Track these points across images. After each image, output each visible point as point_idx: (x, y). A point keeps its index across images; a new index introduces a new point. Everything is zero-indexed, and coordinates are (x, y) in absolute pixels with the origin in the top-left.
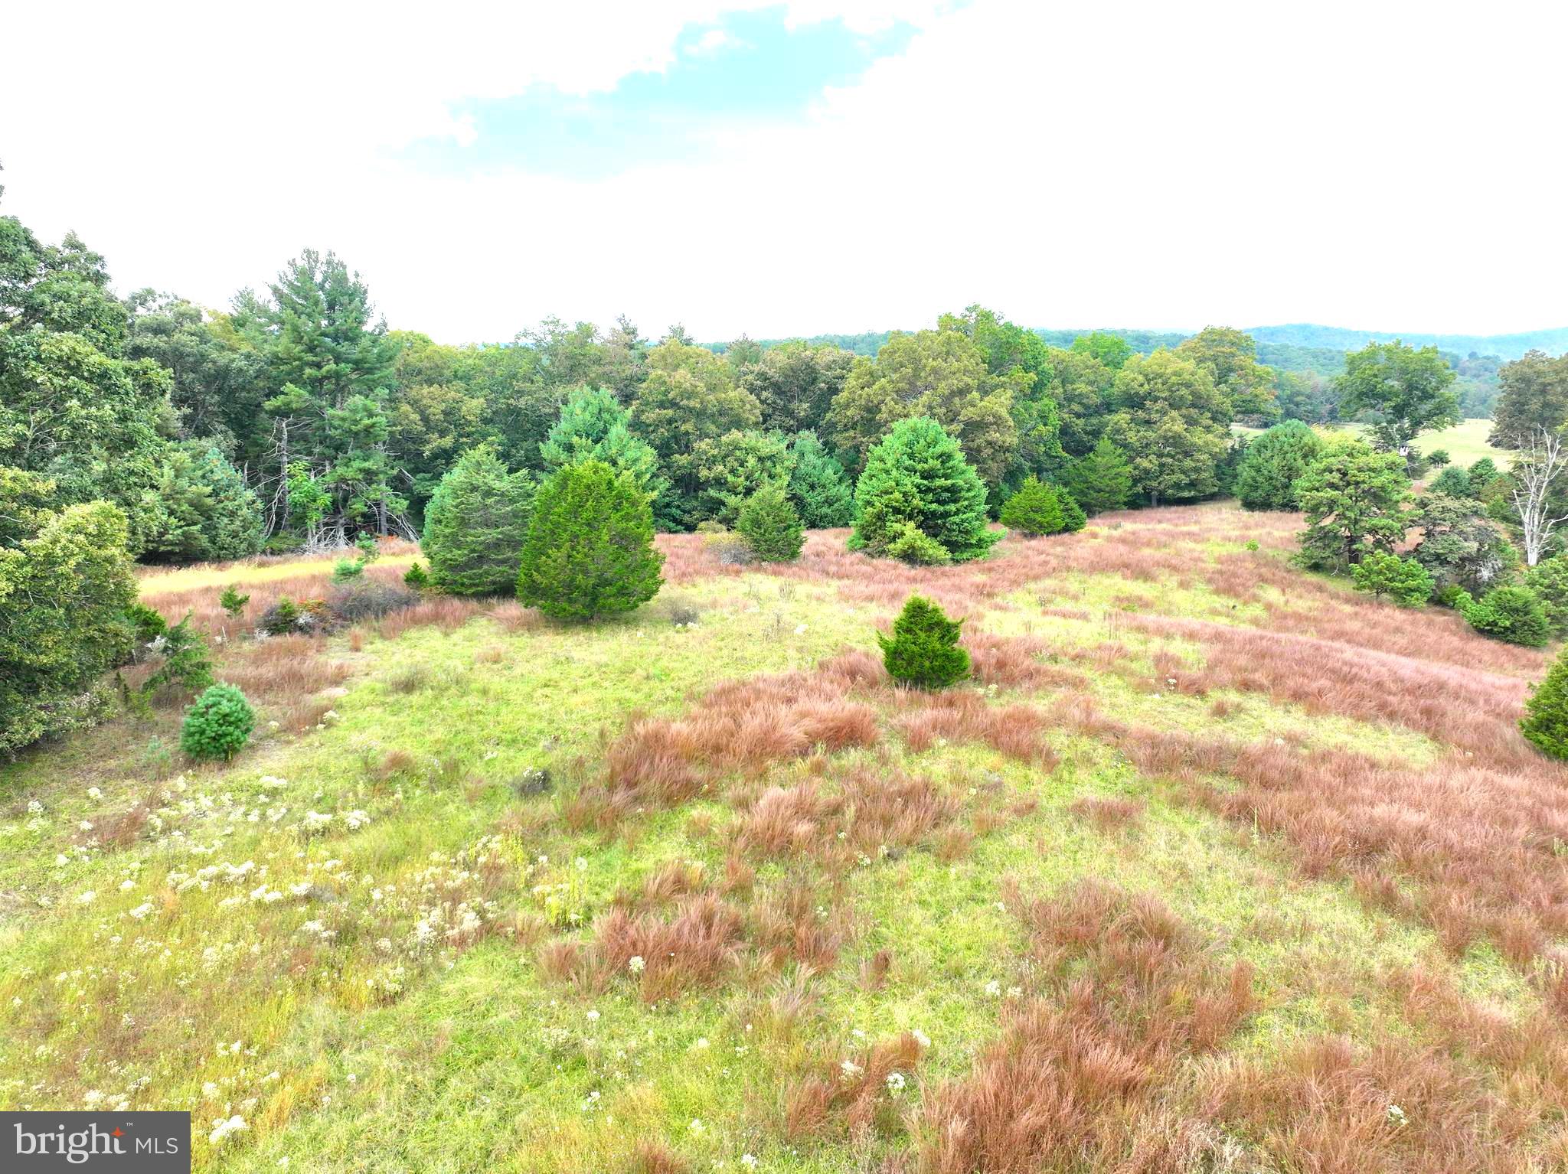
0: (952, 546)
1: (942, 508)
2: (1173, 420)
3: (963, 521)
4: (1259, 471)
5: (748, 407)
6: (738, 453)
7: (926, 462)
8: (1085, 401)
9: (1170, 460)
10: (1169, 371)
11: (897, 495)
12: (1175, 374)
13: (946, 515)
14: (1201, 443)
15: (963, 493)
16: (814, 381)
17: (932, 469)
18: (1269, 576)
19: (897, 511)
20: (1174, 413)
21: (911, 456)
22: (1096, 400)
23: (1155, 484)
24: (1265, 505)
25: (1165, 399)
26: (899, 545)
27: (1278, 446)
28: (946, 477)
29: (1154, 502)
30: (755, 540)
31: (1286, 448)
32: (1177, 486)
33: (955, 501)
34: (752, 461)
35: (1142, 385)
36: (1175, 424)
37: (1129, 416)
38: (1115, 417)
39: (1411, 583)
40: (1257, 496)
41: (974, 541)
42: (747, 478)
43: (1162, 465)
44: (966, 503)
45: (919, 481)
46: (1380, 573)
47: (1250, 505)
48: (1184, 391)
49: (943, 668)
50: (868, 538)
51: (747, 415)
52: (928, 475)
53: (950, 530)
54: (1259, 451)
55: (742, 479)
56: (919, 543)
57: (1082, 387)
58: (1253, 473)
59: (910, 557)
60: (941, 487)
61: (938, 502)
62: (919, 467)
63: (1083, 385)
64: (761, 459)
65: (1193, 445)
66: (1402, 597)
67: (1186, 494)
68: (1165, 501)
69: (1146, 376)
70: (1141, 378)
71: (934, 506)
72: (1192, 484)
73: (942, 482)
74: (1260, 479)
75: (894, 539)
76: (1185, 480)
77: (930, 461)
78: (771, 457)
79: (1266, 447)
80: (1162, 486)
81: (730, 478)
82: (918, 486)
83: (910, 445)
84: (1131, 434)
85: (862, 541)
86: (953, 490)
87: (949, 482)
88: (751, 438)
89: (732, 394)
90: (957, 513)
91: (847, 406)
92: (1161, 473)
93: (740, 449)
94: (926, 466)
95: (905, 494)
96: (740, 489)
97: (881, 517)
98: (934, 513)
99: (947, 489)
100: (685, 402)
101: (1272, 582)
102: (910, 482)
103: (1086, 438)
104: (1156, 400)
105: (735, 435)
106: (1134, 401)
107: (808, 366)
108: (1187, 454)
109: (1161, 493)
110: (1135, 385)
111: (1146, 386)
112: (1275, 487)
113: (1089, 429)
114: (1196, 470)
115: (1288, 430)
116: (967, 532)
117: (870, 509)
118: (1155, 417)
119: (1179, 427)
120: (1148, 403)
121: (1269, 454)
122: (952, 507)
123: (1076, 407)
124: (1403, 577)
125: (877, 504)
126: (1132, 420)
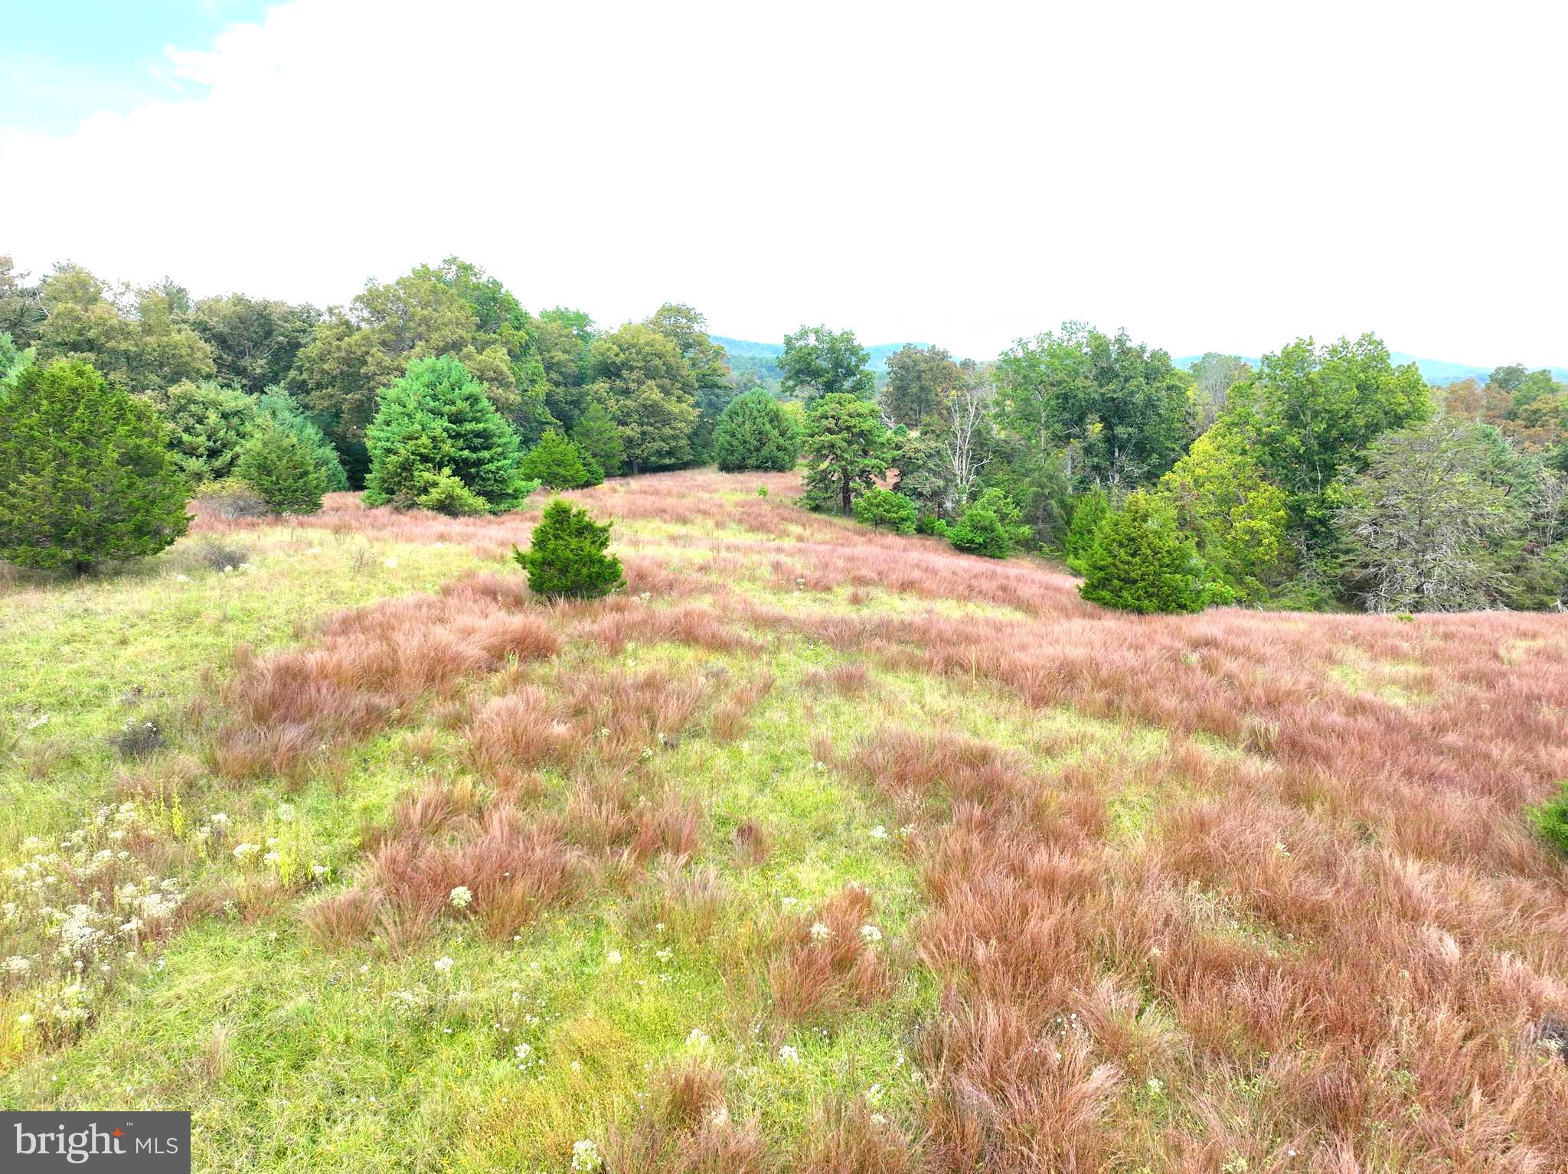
0: (490, 496)
1: (474, 456)
2: (650, 388)
3: (499, 469)
4: (733, 435)
5: (199, 355)
6: (192, 407)
7: (454, 403)
8: (563, 370)
9: (650, 429)
10: (642, 341)
11: (424, 440)
12: (647, 344)
13: (479, 463)
14: (677, 411)
15: (495, 439)
16: (268, 334)
17: (460, 412)
18: (787, 515)
19: (425, 459)
20: (650, 382)
21: (435, 398)
22: (573, 369)
23: (638, 452)
24: (741, 468)
25: (641, 368)
26: (435, 494)
27: (747, 412)
28: (477, 421)
29: (636, 470)
30: (266, 491)
31: (755, 413)
32: (659, 453)
33: (488, 448)
34: (213, 418)
35: (617, 355)
36: (652, 393)
37: (607, 385)
38: (596, 387)
39: (903, 513)
40: (734, 459)
41: (510, 491)
42: (209, 438)
43: (644, 433)
44: (500, 450)
45: (446, 424)
46: (878, 506)
47: (726, 468)
48: (657, 362)
49: (598, 575)
50: (391, 492)
51: (198, 365)
52: (457, 419)
53: (483, 479)
54: (731, 417)
55: (203, 438)
56: (458, 491)
57: (559, 356)
58: (728, 438)
59: (448, 507)
60: (472, 432)
61: (469, 448)
62: (446, 409)
63: (560, 353)
64: (225, 416)
65: (670, 413)
66: (896, 526)
67: (667, 461)
68: (648, 468)
69: (619, 346)
70: (615, 347)
71: (466, 453)
72: (670, 453)
73: (469, 426)
74: (735, 443)
75: (425, 491)
76: (666, 448)
77: (459, 403)
78: (237, 413)
79: (737, 414)
80: (646, 454)
81: (186, 437)
82: (446, 430)
83: (431, 385)
84: (613, 402)
85: (385, 496)
86: (484, 435)
87: (481, 426)
88: (208, 390)
89: (177, 337)
90: (491, 460)
91: (322, 358)
92: (644, 440)
93: (195, 402)
94: (453, 408)
95: (434, 439)
96: (202, 450)
97: (406, 467)
98: (465, 461)
99: (478, 435)
100: (112, 344)
101: (792, 521)
102: (439, 425)
103: (567, 408)
104: (632, 369)
105: (186, 386)
106: (609, 370)
107: (260, 315)
108: (665, 423)
109: (646, 460)
110: (611, 354)
111: (622, 356)
112: (749, 450)
113: (569, 398)
114: (675, 438)
115: (755, 398)
116: (503, 481)
117: (393, 458)
118: (633, 386)
119: (656, 395)
120: (625, 373)
121: (741, 419)
122: (486, 454)
123: (554, 376)
124: (896, 509)
125: (402, 451)
126: (611, 389)
